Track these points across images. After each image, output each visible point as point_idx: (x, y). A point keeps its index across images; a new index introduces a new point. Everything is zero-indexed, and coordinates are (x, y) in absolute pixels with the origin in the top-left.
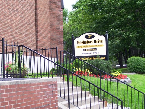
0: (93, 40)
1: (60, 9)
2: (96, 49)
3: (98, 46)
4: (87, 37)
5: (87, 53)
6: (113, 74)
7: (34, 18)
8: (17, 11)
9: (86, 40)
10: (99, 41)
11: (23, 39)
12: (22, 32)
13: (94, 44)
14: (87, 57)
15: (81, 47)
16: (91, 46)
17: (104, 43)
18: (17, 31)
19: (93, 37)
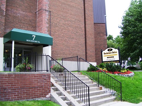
0: (112, 51)
1: (105, 36)
2: (114, 57)
3: (115, 55)
4: (108, 50)
5: (109, 60)
6: (121, 71)
7: (84, 42)
8: (73, 38)
9: (108, 52)
10: (115, 52)
11: (77, 53)
12: (76, 49)
13: (112, 54)
14: (109, 61)
15: (106, 56)
16: (111, 55)
17: (118, 53)
18: (73, 49)
19: (112, 50)
